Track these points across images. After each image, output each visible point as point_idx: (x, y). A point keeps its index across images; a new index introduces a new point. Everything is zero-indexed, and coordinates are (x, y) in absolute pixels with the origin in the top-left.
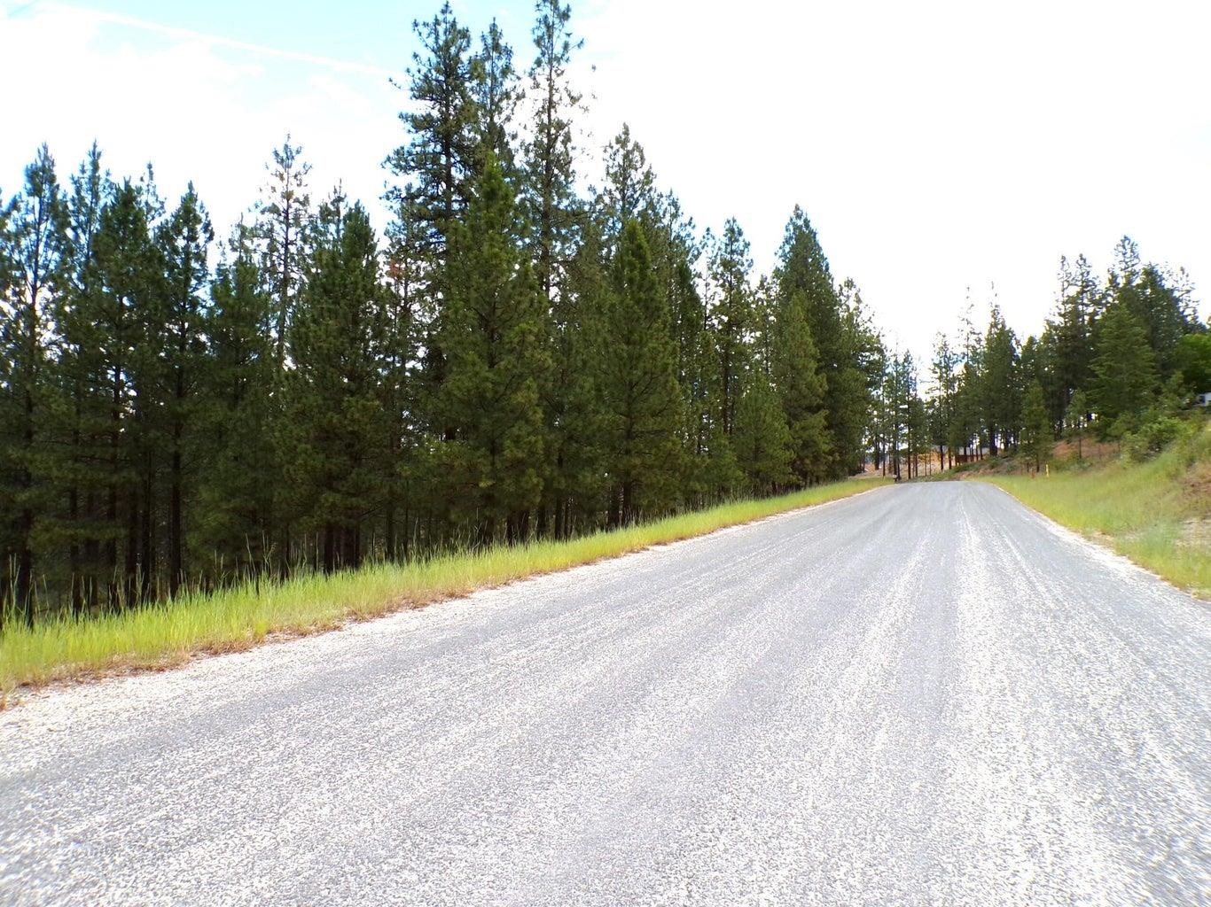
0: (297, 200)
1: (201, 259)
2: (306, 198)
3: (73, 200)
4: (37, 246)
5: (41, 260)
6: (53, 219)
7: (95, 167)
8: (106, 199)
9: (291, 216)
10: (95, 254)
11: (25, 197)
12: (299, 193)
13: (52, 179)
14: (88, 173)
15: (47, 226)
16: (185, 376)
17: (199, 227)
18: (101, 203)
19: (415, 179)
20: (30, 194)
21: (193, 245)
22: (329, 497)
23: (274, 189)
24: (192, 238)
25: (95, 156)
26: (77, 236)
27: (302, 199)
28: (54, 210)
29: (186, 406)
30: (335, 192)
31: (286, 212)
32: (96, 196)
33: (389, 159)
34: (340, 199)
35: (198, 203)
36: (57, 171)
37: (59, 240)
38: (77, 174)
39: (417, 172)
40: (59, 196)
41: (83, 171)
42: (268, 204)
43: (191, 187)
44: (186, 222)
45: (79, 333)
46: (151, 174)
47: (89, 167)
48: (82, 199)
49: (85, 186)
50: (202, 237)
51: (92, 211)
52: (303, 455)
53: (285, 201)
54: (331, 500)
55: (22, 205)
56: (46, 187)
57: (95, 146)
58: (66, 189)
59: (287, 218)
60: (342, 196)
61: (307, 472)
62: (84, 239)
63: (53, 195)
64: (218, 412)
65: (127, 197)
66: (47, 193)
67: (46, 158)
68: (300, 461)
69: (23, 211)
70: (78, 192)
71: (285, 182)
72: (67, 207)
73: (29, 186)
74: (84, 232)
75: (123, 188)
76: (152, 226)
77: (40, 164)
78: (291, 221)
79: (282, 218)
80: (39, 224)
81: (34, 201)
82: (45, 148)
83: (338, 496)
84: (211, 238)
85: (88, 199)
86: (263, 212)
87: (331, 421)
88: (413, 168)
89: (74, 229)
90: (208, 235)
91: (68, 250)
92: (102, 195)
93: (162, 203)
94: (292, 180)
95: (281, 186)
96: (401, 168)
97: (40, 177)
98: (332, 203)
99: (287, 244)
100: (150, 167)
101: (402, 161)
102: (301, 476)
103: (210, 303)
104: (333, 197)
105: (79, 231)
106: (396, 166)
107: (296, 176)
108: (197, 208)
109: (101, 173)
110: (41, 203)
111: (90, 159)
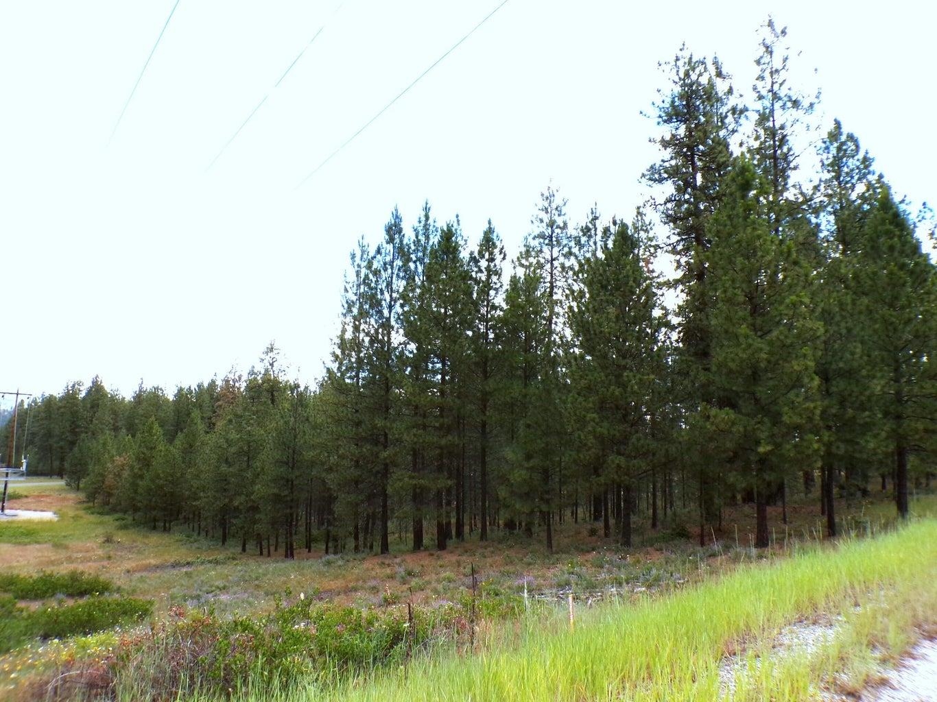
0: (558, 227)
1: (498, 273)
2: (565, 224)
3: (414, 242)
4: (392, 278)
5: (394, 287)
6: (402, 257)
7: (427, 218)
8: (435, 239)
9: (554, 239)
10: (429, 278)
11: (385, 245)
12: (560, 221)
13: (400, 231)
14: (423, 223)
15: (398, 263)
16: (489, 364)
17: (496, 251)
18: (431, 243)
19: (668, 188)
20: (388, 243)
21: (492, 265)
22: (614, 459)
23: (542, 221)
24: (491, 260)
25: (427, 210)
26: (416, 267)
27: (562, 225)
28: (402, 252)
29: (491, 384)
30: (592, 213)
31: (551, 237)
32: (427, 238)
33: (643, 175)
34: (596, 218)
35: (495, 234)
36: (403, 225)
37: (405, 271)
38: (417, 224)
39: (670, 182)
40: (405, 243)
41: (420, 222)
42: (537, 232)
43: (490, 223)
44: (487, 250)
45: (421, 335)
46: (458, 221)
47: (423, 219)
48: (419, 241)
49: (421, 232)
50: (498, 257)
51: (425, 248)
52: (592, 423)
53: (550, 228)
54: (617, 462)
55: (383, 251)
56: (397, 236)
57: (427, 204)
58: (409, 236)
59: (551, 240)
60: (597, 215)
61: (595, 437)
62: (420, 269)
63: (401, 241)
64: (517, 389)
65: (448, 236)
66: (397, 241)
67: (397, 217)
68: (590, 429)
69: (383, 255)
70: (417, 237)
71: (549, 215)
72: (410, 248)
73: (387, 237)
74: (421, 263)
75: (445, 229)
76: (464, 255)
77: (393, 222)
78: (555, 243)
79: (547, 241)
80: (393, 262)
81: (390, 247)
82: (396, 210)
83: (622, 459)
84: (504, 258)
85: (422, 238)
86: (534, 239)
87: (613, 393)
88: (666, 179)
89: (415, 262)
90: (502, 256)
91: (410, 278)
92: (431, 236)
93: (466, 241)
94: (554, 212)
95: (546, 218)
96: (655, 180)
97: (394, 230)
98: (590, 222)
99: (553, 260)
100: (457, 216)
101: (655, 175)
102: (591, 440)
103: (505, 307)
104: (590, 218)
105: (418, 263)
106: (650, 179)
107: (557, 209)
108: (495, 237)
109: (431, 221)
110: (394, 247)
111: (424, 213)
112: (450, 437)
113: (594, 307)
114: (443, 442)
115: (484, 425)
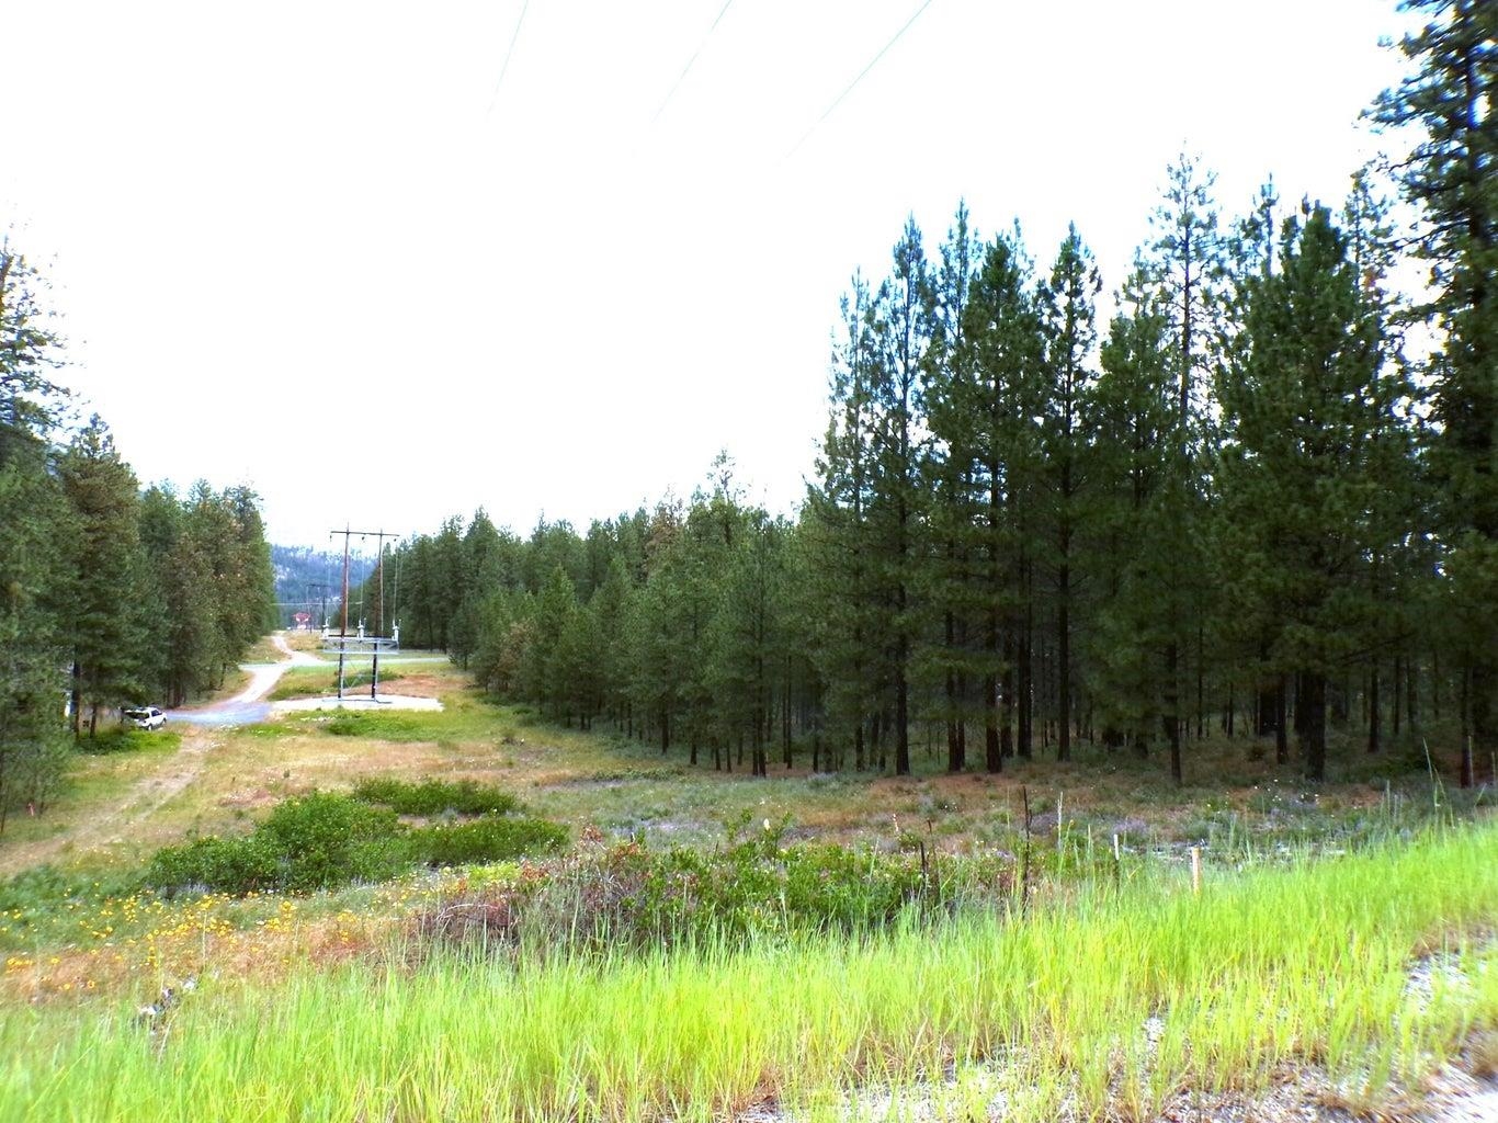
0: (1199, 225)
1: (1087, 316)
2: (1212, 218)
3: (942, 273)
4: (907, 334)
5: (911, 349)
6: (922, 298)
7: (963, 228)
8: (977, 264)
9: (1191, 247)
10: (969, 331)
11: (894, 281)
12: (1201, 215)
13: (919, 255)
14: (957, 237)
15: (917, 309)
16: (1072, 470)
17: (1085, 277)
18: (970, 272)
19: (1417, 133)
20: (899, 276)
21: (1077, 301)
22: (1296, 631)
23: (1168, 216)
24: (1076, 293)
25: (962, 215)
26: (947, 315)
27: (1206, 220)
28: (924, 291)
29: (1077, 505)
30: (1263, 194)
31: (1186, 244)
32: (965, 263)
33: (1364, 114)
34: (1271, 203)
35: (1082, 247)
36: (923, 245)
37: (928, 322)
38: (945, 241)
39: (1419, 119)
40: (927, 274)
41: (951, 237)
42: (1160, 237)
43: (1072, 228)
44: (1068, 275)
45: (956, 426)
46: (1018, 229)
47: (956, 231)
48: (950, 269)
49: (953, 255)
50: (1088, 287)
51: (961, 281)
52: (1254, 568)
53: (1183, 229)
54: (1299, 635)
55: (891, 291)
56: (913, 264)
57: (962, 205)
58: (934, 263)
59: (1186, 250)
60: (1273, 197)
61: (1260, 592)
62: (953, 316)
63: (921, 272)
64: (1120, 512)
65: (999, 256)
66: (915, 271)
67: (913, 232)
68: (1251, 578)
69: (892, 297)
70: (947, 263)
71: (1182, 204)
72: (935, 282)
73: (897, 267)
74: (954, 307)
75: (995, 245)
76: (1028, 288)
77: (906, 242)
78: (1192, 254)
79: (1178, 252)
80: (908, 308)
81: (903, 283)
82: (912, 221)
83: (1310, 630)
84: (1098, 288)
85: (956, 264)
86: (1154, 249)
87: (1295, 516)
88: (1411, 116)
89: (944, 306)
90: (1095, 284)
91: (938, 334)
92: (970, 260)
93: (1031, 262)
94: (1192, 198)
95: (1176, 211)
96: (1388, 120)
97: (908, 255)
98: (1260, 212)
99: (1188, 285)
100: (1016, 222)
101: (1391, 112)
102: (1253, 598)
103: (1102, 372)
104: (1260, 201)
105: (949, 307)
106: (1379, 119)
107: (1196, 192)
108: (1081, 252)
109: (969, 234)
110: (909, 283)
111: (958, 221)
112: (1006, 593)
113: (1261, 365)
114: (995, 600)
115: (1064, 573)
